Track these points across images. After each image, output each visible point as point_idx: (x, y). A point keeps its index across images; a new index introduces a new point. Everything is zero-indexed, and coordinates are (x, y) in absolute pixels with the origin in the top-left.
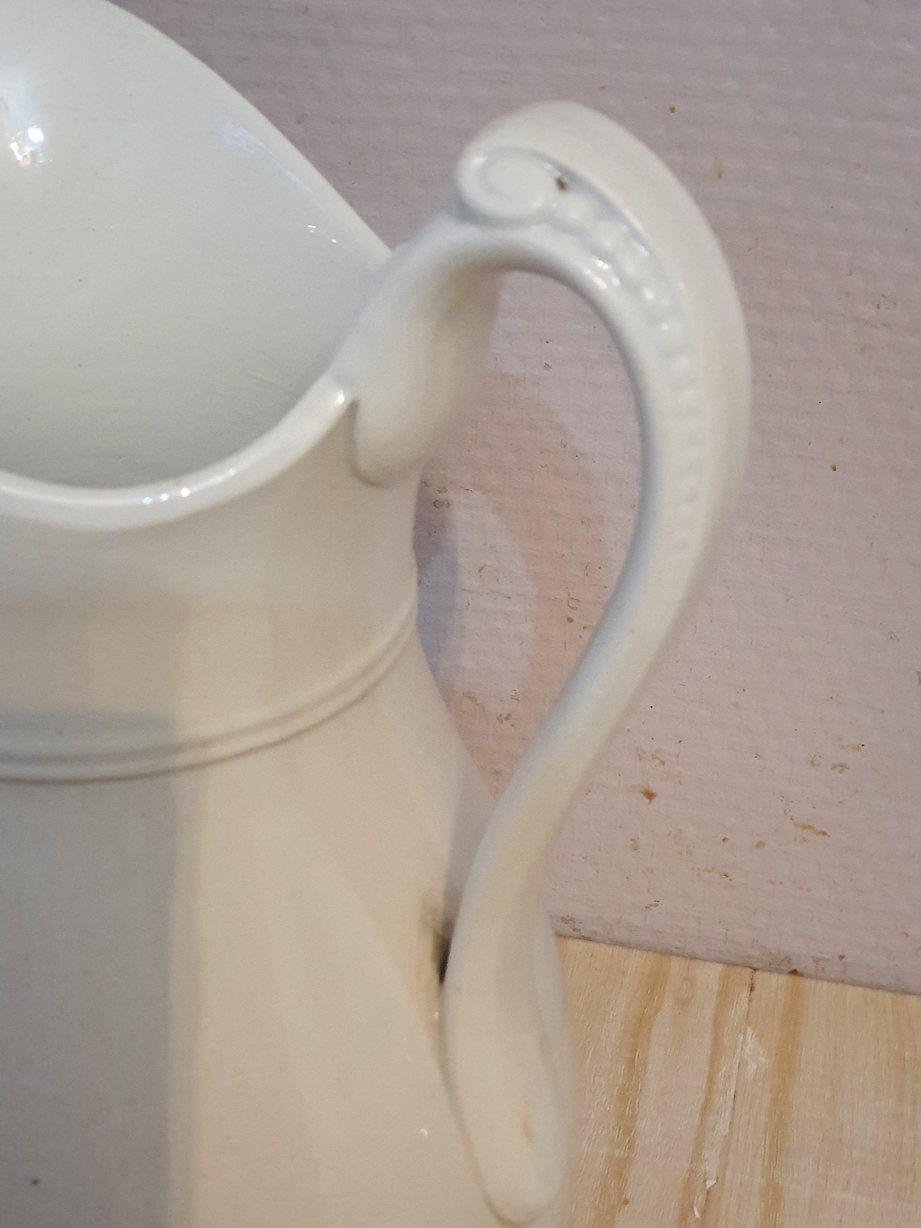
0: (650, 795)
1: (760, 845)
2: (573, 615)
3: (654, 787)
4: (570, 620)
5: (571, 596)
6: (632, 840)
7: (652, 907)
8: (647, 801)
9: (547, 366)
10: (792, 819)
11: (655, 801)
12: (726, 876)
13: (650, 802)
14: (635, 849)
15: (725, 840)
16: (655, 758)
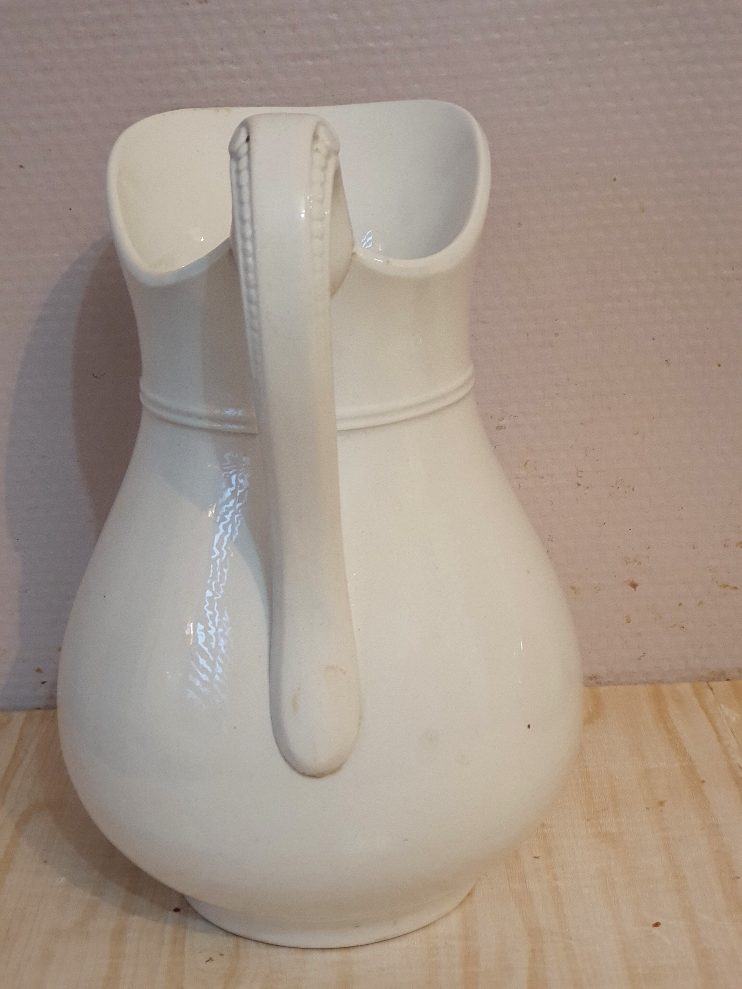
0: (634, 586)
1: (700, 603)
2: (580, 481)
3: (636, 580)
4: (579, 485)
5: (578, 469)
6: (626, 617)
7: (642, 658)
8: (633, 589)
9: (557, 334)
10: (717, 583)
11: (637, 588)
12: (683, 628)
13: (635, 590)
14: (628, 622)
15: (680, 605)
16: (635, 561)
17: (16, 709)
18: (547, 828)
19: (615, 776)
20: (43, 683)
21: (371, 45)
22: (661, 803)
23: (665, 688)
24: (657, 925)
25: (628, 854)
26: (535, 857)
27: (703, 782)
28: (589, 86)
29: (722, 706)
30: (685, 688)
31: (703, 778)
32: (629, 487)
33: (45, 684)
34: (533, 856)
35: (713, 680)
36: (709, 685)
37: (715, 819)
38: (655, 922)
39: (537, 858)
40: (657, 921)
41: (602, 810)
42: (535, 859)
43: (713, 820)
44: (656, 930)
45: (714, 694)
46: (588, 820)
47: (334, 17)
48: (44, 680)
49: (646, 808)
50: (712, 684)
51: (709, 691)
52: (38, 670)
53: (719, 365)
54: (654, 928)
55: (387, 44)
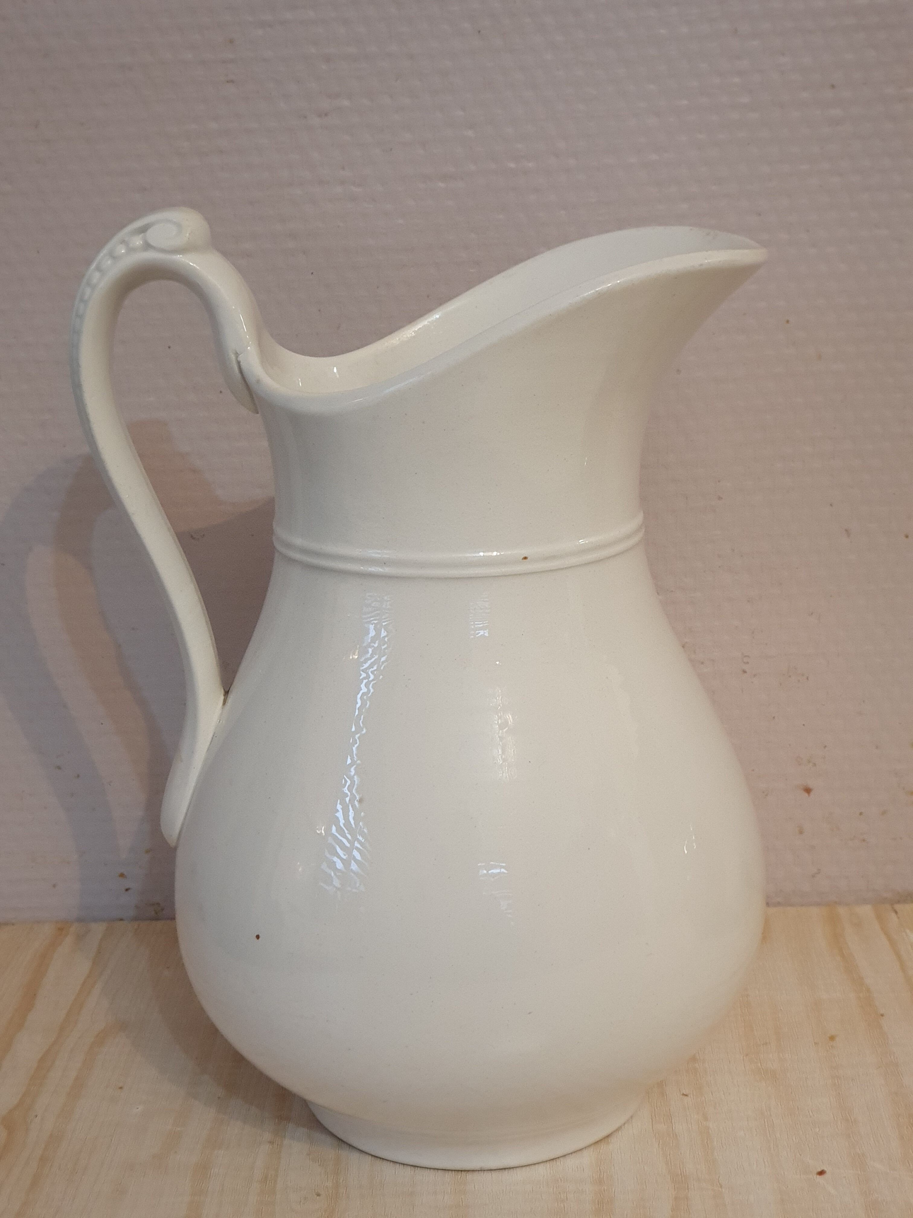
0: (808, 790)
1: (884, 813)
2: (746, 667)
3: (811, 784)
4: (745, 672)
5: (744, 654)
6: (798, 827)
7: (816, 875)
8: (806, 795)
9: (720, 498)
10: (904, 789)
11: (812, 793)
12: (864, 841)
13: (809, 795)
14: (801, 832)
15: (861, 814)
16: (809, 762)
17: (95, 920)
18: (699, 1062)
19: (780, 1007)
20: (127, 890)
21: (512, 165)
22: (832, 1038)
23: (842, 911)
24: (821, 1173)
25: (792, 1093)
26: (683, 1095)
27: (882, 1015)
28: (760, 215)
29: (908, 931)
30: (866, 911)
31: (882, 1012)
32: (803, 675)
33: (129, 891)
34: (682, 1093)
35: (899, 902)
36: (893, 908)
37: (894, 1057)
38: (819, 1170)
39: (686, 1095)
40: (822, 1169)
41: (763, 1045)
42: (683, 1097)
43: (892, 1057)
44: (819, 1179)
45: (898, 918)
46: (747, 1055)
47: (470, 133)
48: (127, 887)
49: (815, 1043)
50: (898, 907)
51: (893, 914)
52: (122, 875)
53: (907, 537)
54: (818, 1176)
55: (530, 165)
